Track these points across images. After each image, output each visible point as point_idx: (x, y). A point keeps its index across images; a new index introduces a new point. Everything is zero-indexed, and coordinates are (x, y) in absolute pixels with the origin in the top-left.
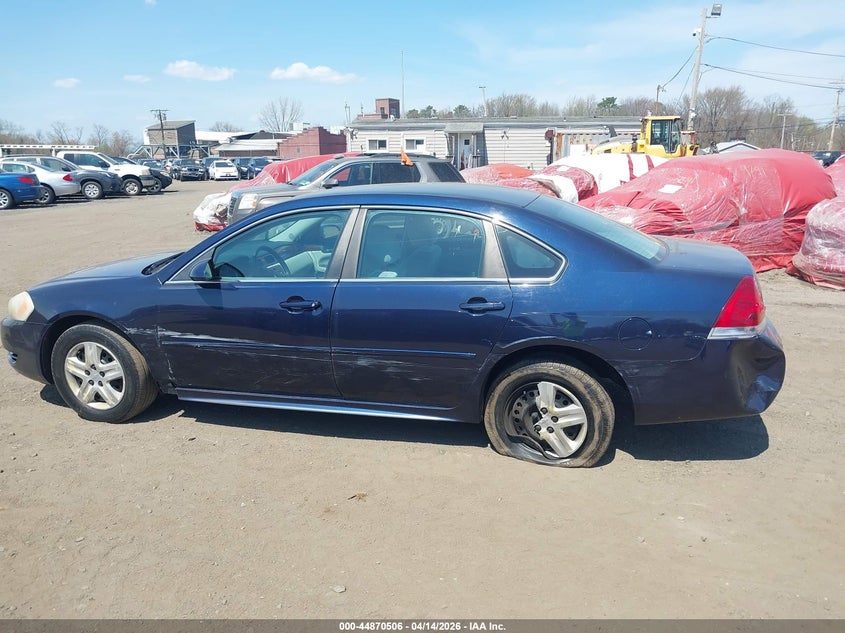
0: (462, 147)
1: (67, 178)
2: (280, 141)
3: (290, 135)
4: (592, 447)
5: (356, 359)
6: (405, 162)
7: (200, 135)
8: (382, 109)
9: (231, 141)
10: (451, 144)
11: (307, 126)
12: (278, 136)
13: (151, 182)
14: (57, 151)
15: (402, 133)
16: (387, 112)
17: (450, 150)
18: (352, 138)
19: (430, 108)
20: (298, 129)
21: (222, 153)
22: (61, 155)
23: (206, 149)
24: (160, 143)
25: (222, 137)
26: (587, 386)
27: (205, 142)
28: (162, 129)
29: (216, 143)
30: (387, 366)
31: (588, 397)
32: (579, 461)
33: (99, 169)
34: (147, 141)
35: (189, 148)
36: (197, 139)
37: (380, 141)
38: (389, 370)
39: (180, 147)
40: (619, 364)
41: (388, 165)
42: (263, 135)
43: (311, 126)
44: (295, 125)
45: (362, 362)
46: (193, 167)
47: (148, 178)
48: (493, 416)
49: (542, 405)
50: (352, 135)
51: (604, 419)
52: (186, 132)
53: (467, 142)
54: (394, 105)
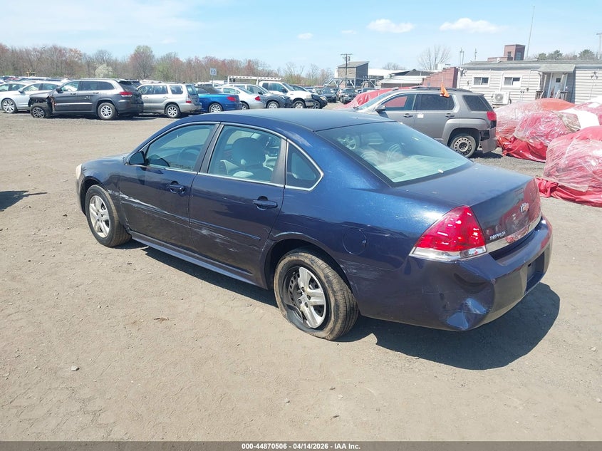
0: (553, 83)
1: (257, 99)
2: (425, 77)
3: (432, 73)
4: (330, 325)
5: (201, 229)
6: (443, 94)
7: (371, 72)
8: (510, 53)
9: (391, 76)
10: (543, 82)
11: (446, 67)
12: (424, 73)
13: (312, 104)
14: (259, 81)
15: (502, 72)
16: (513, 55)
17: (541, 87)
18: (462, 76)
19: (557, 52)
20: (440, 68)
21: (384, 85)
22: (261, 84)
23: (374, 82)
24: (344, 77)
25: (386, 73)
26: (326, 277)
27: (374, 77)
28: (346, 68)
29: (382, 78)
30: (215, 238)
31: (327, 285)
32: (322, 334)
33: (282, 93)
34: (336, 76)
35: (362, 81)
36: (369, 74)
37: (483, 78)
38: (218, 240)
39: (357, 80)
40: (343, 263)
41: (433, 96)
42: (415, 73)
43: (451, 66)
44: (439, 65)
45: (204, 232)
46: (352, 94)
47: (310, 101)
48: (277, 286)
49: (301, 285)
50: (462, 73)
51: (337, 306)
52: (362, 69)
53: (558, 80)
54: (520, 50)
